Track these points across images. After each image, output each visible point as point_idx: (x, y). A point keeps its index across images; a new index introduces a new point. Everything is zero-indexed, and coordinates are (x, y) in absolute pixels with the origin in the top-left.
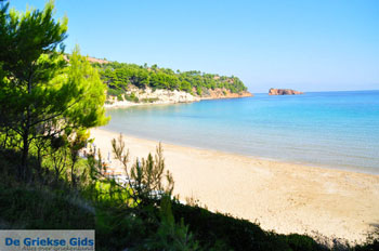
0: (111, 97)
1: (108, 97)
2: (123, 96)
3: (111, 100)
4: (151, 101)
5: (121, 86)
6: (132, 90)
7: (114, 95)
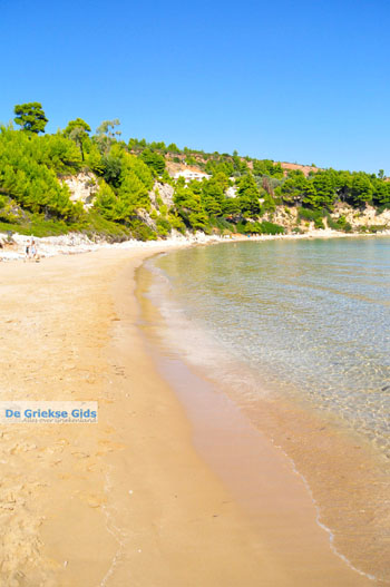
0: (304, 222)
1: (298, 222)
2: (324, 221)
3: (302, 228)
4: (374, 229)
5: (322, 204)
6: (342, 211)
7: (308, 219)
